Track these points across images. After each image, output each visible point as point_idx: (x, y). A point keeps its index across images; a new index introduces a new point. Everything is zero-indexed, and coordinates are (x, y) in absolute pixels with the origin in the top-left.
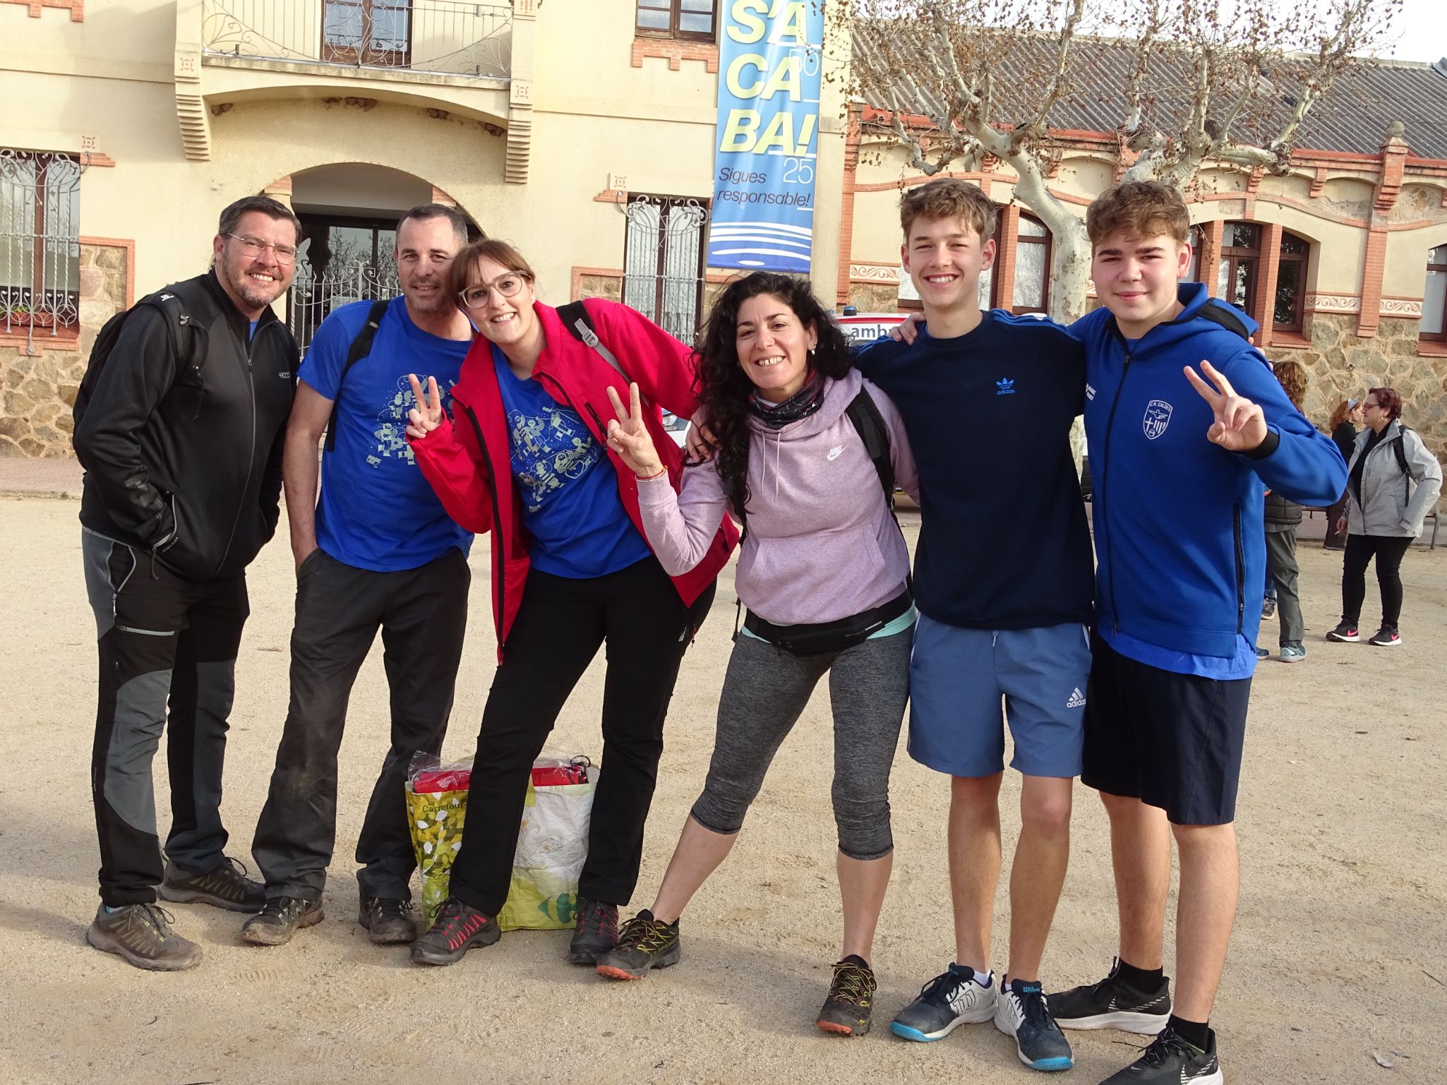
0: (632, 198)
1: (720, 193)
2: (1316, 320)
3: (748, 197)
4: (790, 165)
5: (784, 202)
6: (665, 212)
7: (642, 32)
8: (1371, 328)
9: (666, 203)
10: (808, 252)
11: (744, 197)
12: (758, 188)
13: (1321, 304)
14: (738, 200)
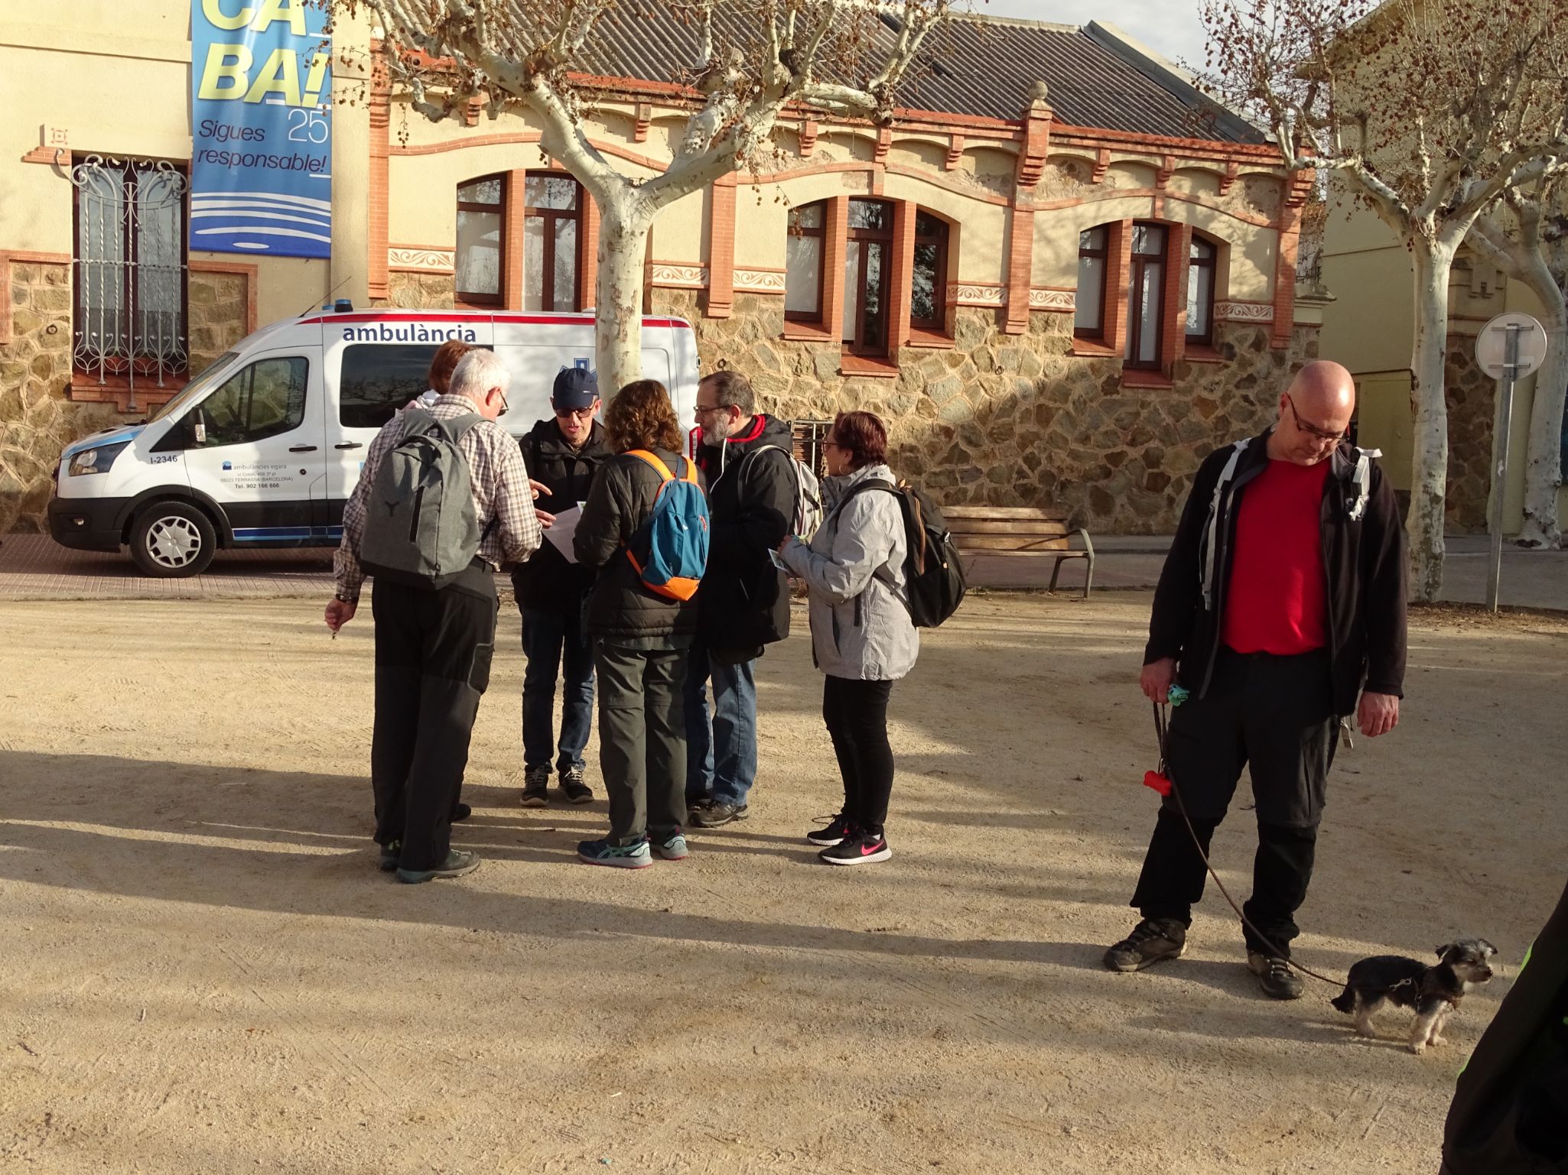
0: (78, 158)
1: (202, 153)
2: (959, 314)
3: (242, 160)
4: (297, 118)
5: (291, 166)
6: (130, 177)
8: (1020, 323)
9: (131, 168)
10: (327, 232)
11: (236, 159)
12: (254, 148)
13: (964, 295)
14: (228, 162)
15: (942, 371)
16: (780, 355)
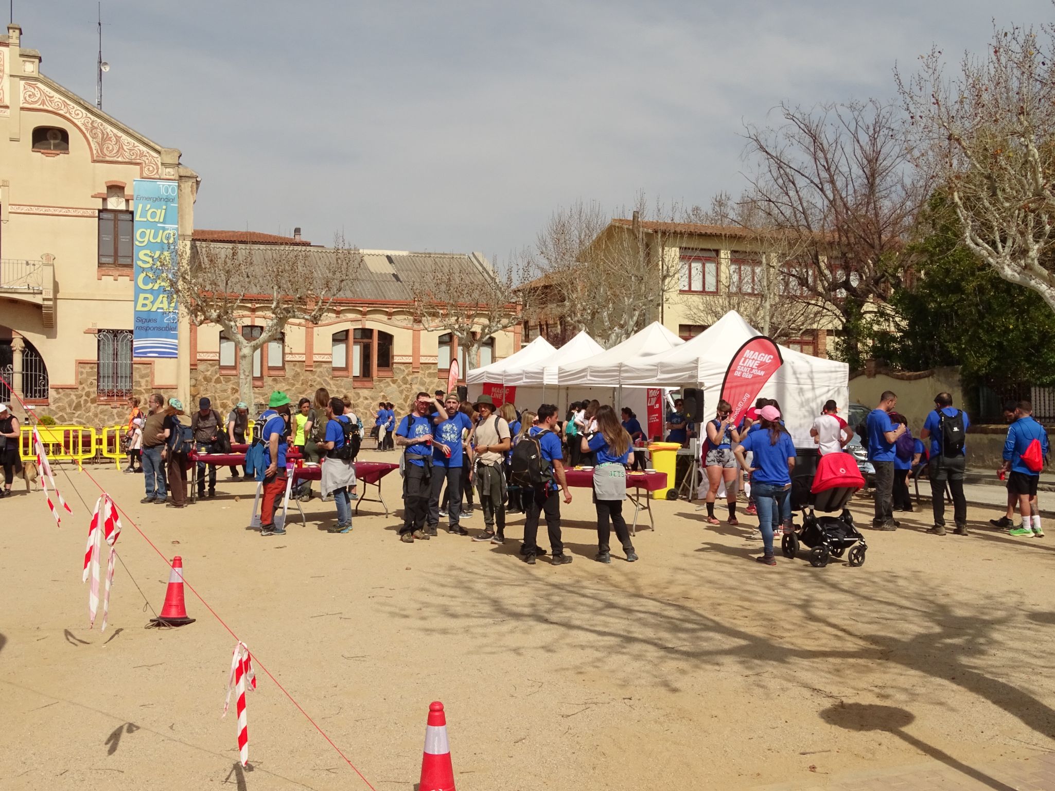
0: (100, 331)
2: (395, 366)
4: (168, 315)
5: (165, 330)
6: (115, 336)
7: (100, 265)
9: (115, 333)
10: (176, 349)
13: (396, 360)
14: (145, 330)
15: (389, 385)
16: (331, 382)
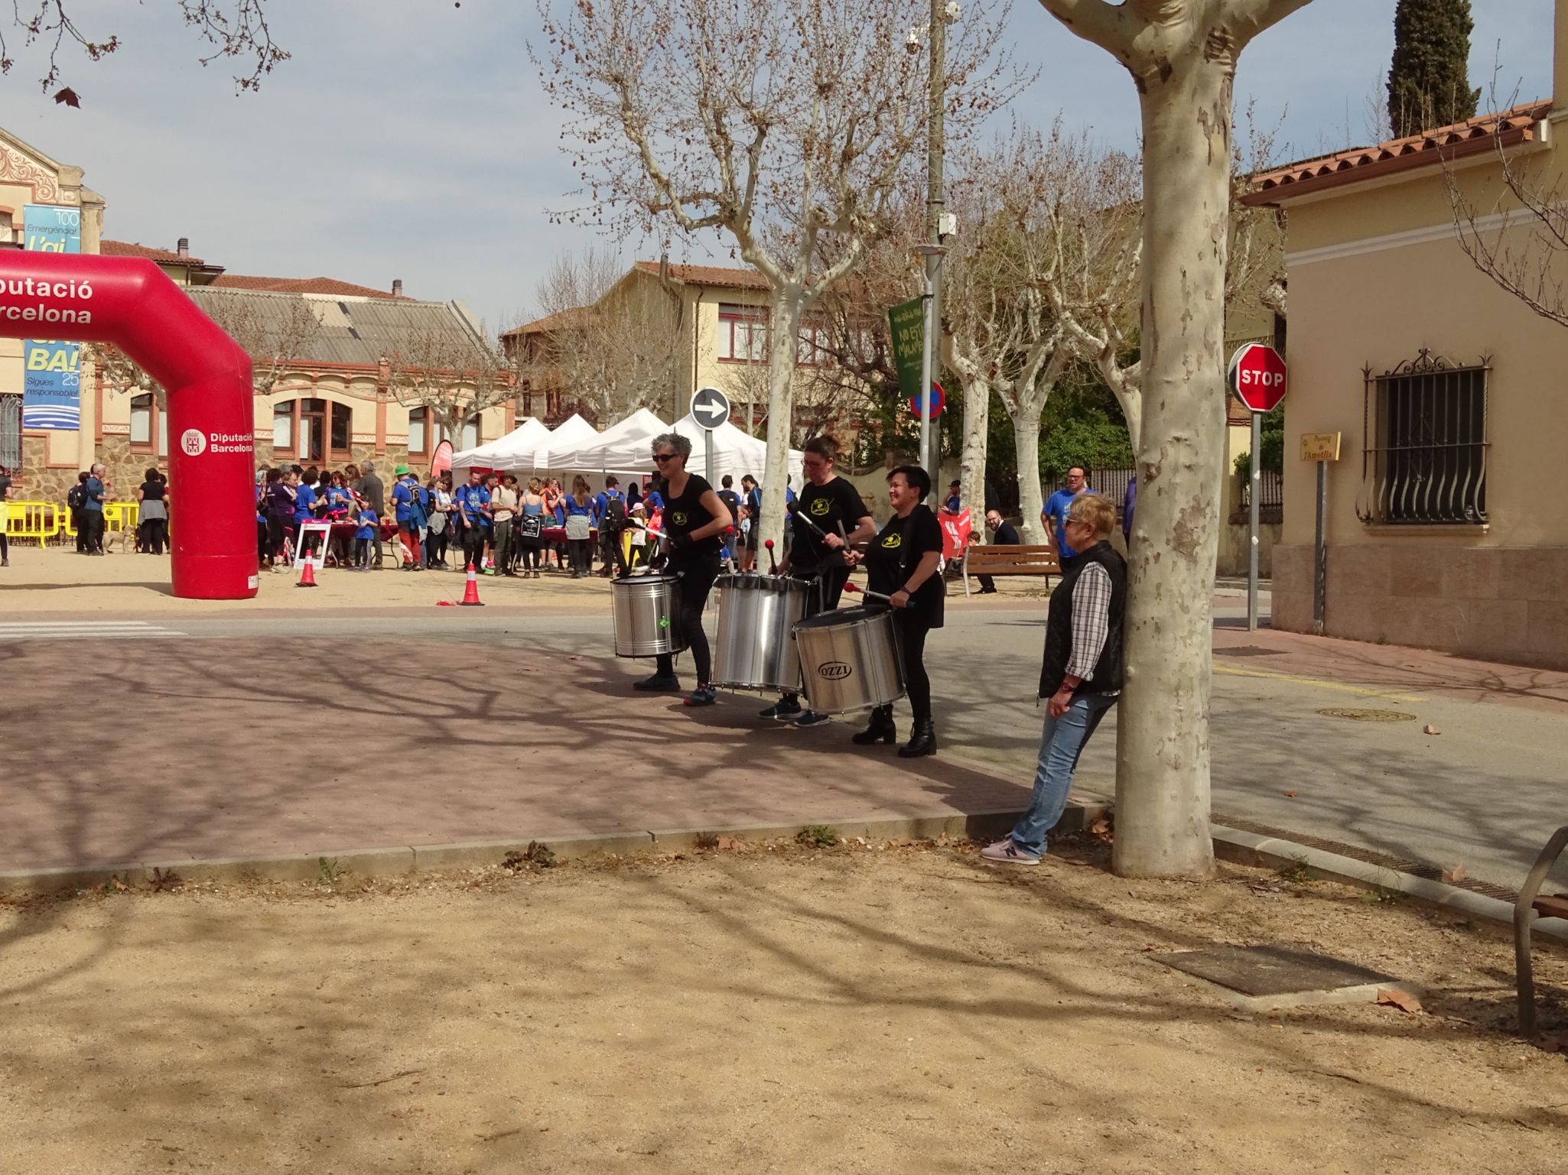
1: (28, 391)
2: (353, 447)
3: (44, 393)
4: (67, 376)
5: (65, 394)
8: (383, 450)
10: (78, 419)
11: (41, 393)
13: (355, 439)
14: (38, 394)
